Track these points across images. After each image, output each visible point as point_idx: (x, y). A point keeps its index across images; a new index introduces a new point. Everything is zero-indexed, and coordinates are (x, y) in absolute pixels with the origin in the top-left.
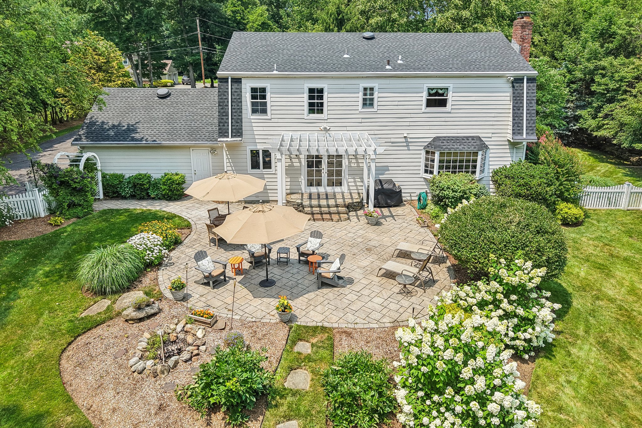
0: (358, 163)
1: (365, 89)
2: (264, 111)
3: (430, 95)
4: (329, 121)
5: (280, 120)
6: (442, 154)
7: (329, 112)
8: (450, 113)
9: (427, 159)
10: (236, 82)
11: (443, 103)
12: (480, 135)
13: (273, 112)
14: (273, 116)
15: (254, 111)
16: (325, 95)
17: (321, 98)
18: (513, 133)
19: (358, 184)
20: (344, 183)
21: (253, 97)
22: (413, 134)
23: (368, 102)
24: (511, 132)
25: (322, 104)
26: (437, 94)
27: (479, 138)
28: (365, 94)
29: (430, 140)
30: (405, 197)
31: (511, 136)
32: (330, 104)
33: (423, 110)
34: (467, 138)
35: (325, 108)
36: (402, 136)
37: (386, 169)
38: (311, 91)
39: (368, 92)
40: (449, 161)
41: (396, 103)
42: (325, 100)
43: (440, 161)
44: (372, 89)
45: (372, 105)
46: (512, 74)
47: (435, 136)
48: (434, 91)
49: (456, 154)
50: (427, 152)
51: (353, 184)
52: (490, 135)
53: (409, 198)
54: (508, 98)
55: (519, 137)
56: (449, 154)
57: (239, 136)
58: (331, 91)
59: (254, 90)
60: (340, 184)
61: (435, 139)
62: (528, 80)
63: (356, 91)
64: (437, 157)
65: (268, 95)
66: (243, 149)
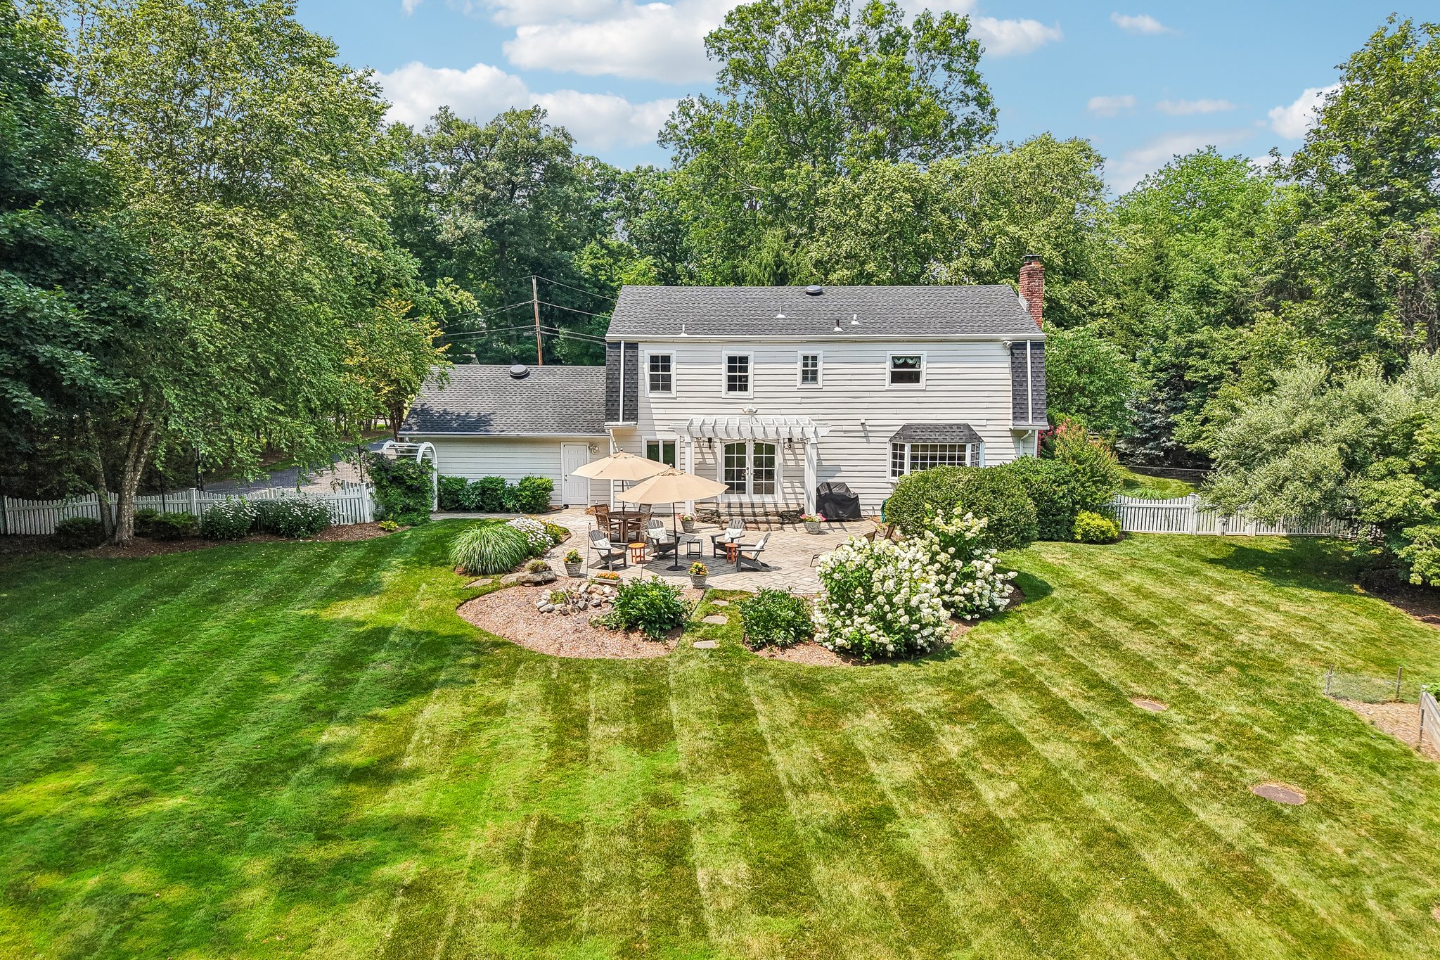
0: (796, 459)
1: (806, 358)
2: (667, 388)
3: (895, 366)
4: (756, 400)
5: (688, 400)
6: (914, 448)
7: (757, 389)
8: (925, 390)
9: (895, 456)
10: (631, 348)
11: (915, 378)
12: (970, 423)
13: (680, 388)
14: (679, 394)
15: (654, 387)
16: (751, 366)
17: (745, 369)
18: (1015, 418)
19: (798, 490)
20: (778, 488)
21: (653, 368)
22: (875, 419)
23: (810, 376)
24: (1011, 417)
25: (746, 378)
26: (905, 365)
27: (968, 426)
28: (806, 365)
29: (898, 428)
30: (865, 510)
31: (1011, 422)
32: (757, 377)
33: (887, 387)
34: (951, 426)
35: (750, 384)
36: (859, 422)
37: (837, 469)
38: (732, 360)
39: (810, 362)
40: (924, 458)
41: (849, 377)
42: (750, 373)
43: (913, 458)
44: (814, 358)
45: (815, 379)
46: (1007, 337)
47: (904, 422)
48: (901, 361)
49: (934, 447)
50: (895, 447)
51: (790, 490)
52: (984, 422)
53: (871, 513)
54: (1008, 371)
55: (1023, 423)
56: (924, 447)
57: (633, 419)
58: (758, 360)
59: (654, 359)
60: (770, 490)
61: (905, 427)
62: (1032, 344)
63: (793, 360)
64: (907, 452)
65: (673, 366)
66: (637, 439)
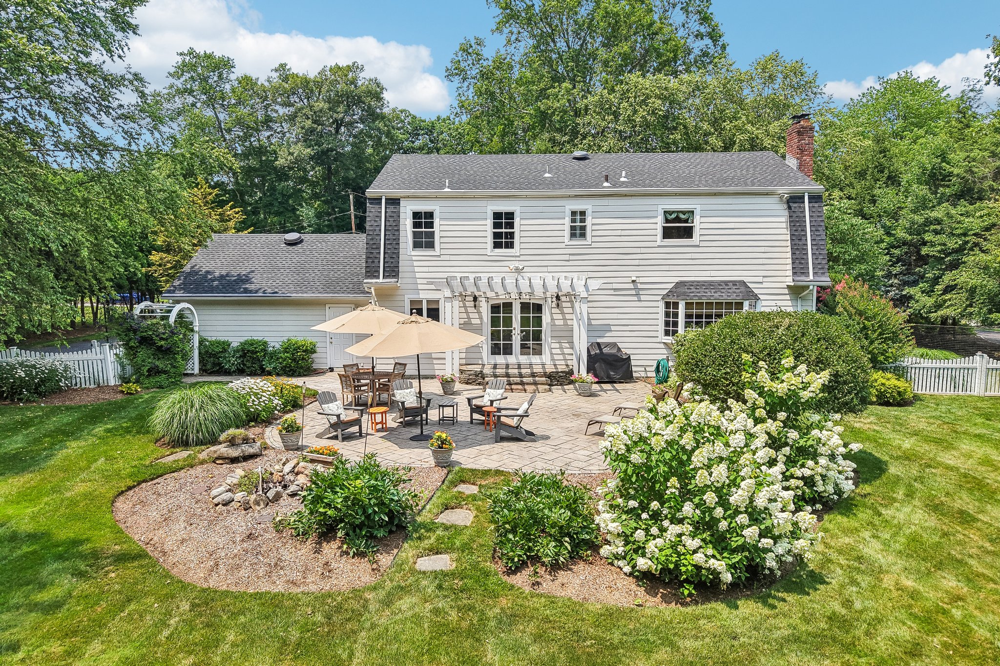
0: (564, 319)
1: (574, 213)
2: (431, 245)
3: (667, 221)
4: (522, 258)
5: (452, 258)
6: (688, 305)
7: (523, 246)
8: (698, 246)
9: (667, 315)
10: (393, 204)
11: (687, 233)
12: (746, 280)
13: (443, 246)
14: (443, 252)
15: (417, 245)
16: (517, 221)
17: (511, 225)
18: (794, 273)
19: (566, 351)
20: (546, 349)
21: (416, 225)
22: (647, 277)
23: (578, 232)
24: (790, 273)
25: (512, 235)
26: (678, 220)
27: (743, 283)
28: (573, 221)
29: (671, 286)
30: (637, 372)
31: (791, 279)
32: (523, 234)
33: (659, 243)
34: (726, 283)
35: (517, 240)
36: (630, 280)
37: (607, 328)
38: (497, 215)
39: (578, 217)
40: (699, 316)
41: (619, 233)
42: (516, 229)
43: (688, 316)
44: (583, 213)
45: (583, 235)
46: (784, 190)
47: (677, 280)
48: (673, 216)
49: (709, 305)
50: (667, 305)
51: (558, 351)
52: (760, 279)
53: (643, 374)
54: (784, 225)
55: (803, 278)
56: (699, 305)
57: (394, 277)
58: (524, 216)
59: (416, 215)
60: (538, 352)
61: (679, 284)
62: (809, 198)
63: (560, 215)
64: (681, 310)
65: (437, 222)
66: (399, 298)
